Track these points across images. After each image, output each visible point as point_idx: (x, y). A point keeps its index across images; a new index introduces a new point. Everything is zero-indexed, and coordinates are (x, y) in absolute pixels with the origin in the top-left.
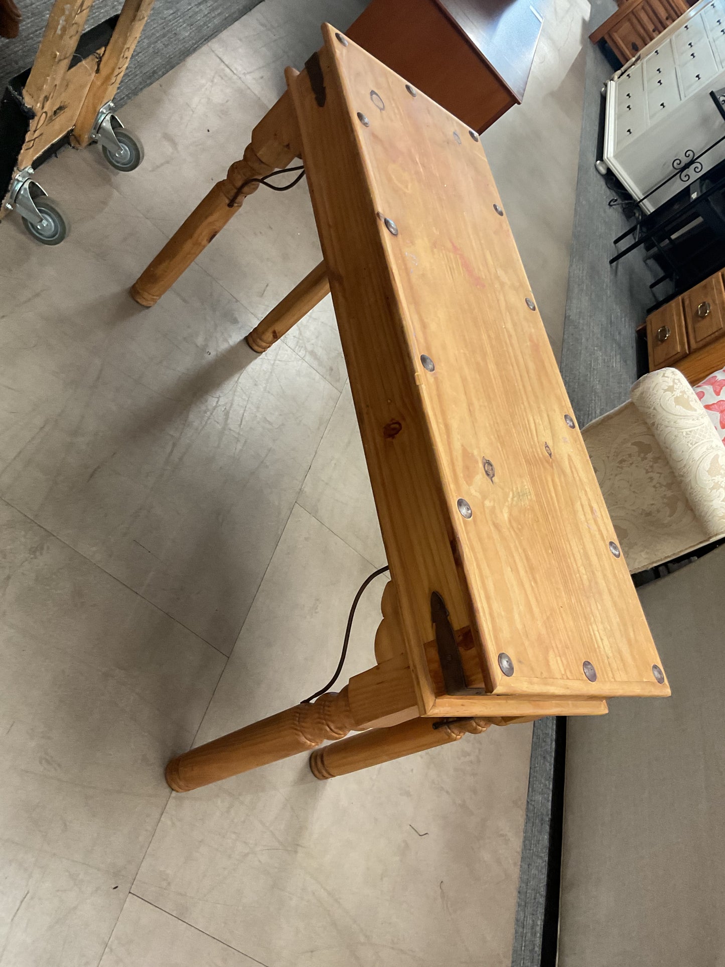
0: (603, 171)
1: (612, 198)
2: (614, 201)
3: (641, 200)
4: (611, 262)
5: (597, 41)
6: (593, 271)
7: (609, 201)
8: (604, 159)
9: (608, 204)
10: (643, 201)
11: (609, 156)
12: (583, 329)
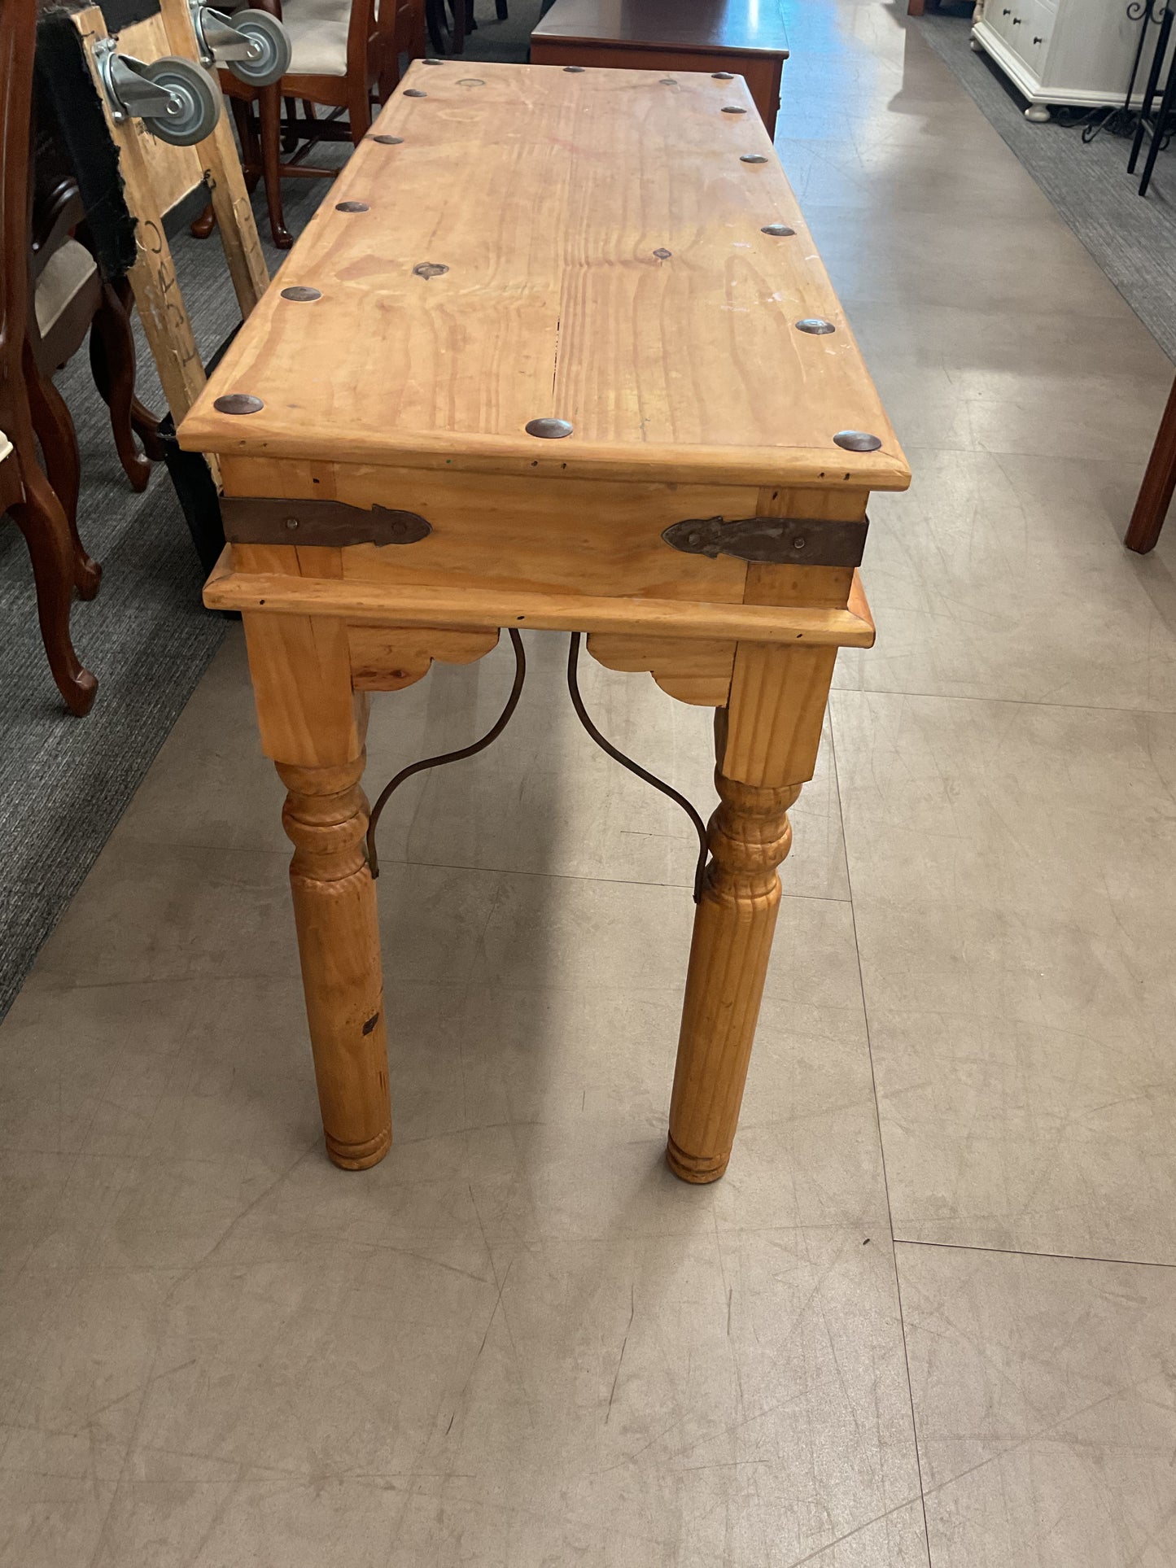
0: (1042, 115)
1: (1082, 132)
2: (1087, 131)
3: (1128, 102)
4: (1142, 192)
5: (922, 9)
6: (1120, 219)
7: (1081, 137)
8: (1030, 101)
9: (1082, 142)
10: (1131, 100)
11: (1034, 92)
12: (1158, 284)
